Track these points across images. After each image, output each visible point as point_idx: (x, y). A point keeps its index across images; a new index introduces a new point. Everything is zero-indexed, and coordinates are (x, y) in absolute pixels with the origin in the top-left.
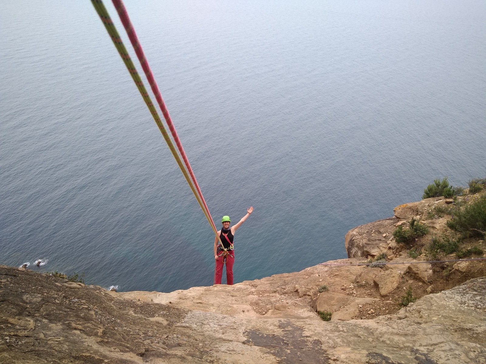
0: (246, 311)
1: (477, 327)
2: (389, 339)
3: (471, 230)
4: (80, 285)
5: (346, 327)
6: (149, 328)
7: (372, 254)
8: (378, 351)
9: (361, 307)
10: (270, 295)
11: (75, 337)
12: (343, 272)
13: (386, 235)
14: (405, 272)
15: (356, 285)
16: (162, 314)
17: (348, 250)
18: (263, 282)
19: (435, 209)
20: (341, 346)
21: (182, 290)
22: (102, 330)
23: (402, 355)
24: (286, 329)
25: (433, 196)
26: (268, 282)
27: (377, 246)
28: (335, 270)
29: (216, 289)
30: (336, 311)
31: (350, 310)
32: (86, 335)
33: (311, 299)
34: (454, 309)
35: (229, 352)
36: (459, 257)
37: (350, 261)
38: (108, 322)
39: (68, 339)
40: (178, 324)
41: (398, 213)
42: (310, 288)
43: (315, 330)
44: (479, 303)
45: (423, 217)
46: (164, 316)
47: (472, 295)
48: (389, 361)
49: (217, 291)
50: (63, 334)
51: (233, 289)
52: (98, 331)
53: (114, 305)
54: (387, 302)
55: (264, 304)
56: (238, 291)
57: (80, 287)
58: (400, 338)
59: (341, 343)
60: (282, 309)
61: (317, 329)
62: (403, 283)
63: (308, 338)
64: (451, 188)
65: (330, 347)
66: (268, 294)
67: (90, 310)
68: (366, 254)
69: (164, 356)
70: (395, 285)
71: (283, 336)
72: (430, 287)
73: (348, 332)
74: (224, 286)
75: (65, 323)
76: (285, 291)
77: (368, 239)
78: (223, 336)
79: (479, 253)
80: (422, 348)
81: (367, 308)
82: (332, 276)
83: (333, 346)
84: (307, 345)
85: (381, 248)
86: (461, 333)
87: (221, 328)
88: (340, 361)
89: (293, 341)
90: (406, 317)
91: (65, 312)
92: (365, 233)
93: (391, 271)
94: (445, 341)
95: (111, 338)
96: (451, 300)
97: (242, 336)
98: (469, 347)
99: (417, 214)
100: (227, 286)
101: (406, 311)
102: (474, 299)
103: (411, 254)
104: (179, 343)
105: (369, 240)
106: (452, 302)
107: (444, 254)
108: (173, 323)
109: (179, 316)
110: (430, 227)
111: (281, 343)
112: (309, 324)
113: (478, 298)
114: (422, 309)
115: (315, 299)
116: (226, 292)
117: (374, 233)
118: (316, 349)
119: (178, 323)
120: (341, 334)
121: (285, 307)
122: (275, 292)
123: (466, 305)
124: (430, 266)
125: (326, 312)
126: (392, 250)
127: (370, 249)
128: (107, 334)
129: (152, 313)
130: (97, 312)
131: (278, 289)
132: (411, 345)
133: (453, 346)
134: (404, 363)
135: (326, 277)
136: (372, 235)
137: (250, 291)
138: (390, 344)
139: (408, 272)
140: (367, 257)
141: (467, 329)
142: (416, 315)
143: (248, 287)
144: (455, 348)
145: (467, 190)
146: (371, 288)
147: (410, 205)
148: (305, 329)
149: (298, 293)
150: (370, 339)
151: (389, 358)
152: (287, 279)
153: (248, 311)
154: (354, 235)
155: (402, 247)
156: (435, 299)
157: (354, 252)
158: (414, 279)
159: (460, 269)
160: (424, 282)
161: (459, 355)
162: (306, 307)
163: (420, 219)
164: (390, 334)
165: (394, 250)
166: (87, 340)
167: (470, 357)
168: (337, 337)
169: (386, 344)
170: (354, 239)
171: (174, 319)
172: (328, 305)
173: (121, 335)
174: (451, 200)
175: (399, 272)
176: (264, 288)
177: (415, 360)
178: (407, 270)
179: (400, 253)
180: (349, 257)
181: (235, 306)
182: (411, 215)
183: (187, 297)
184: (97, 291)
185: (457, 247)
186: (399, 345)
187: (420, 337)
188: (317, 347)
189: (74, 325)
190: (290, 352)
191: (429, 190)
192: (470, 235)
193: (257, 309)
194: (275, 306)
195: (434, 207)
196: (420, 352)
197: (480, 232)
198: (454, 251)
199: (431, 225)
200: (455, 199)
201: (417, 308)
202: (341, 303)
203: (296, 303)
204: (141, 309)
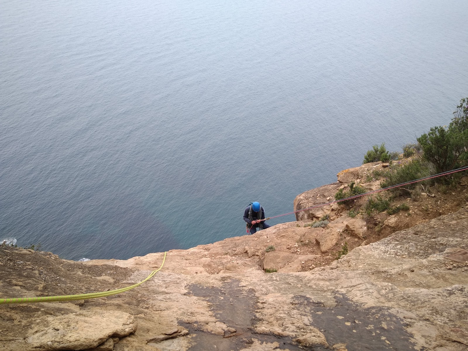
0: (199, 272)
1: (391, 269)
2: (315, 284)
3: (401, 189)
4: (30, 251)
5: (279, 277)
6: (94, 284)
7: (317, 216)
8: (303, 294)
9: (303, 263)
10: (221, 257)
11: (14, 292)
12: (289, 233)
13: (330, 198)
14: (343, 230)
15: (300, 244)
16: (109, 274)
17: (296, 213)
18: (215, 245)
19: (373, 172)
20: (273, 292)
21: (139, 257)
22: (43, 285)
23: (323, 296)
24: (226, 281)
25: (372, 161)
26: (220, 245)
27: (322, 209)
28: (282, 231)
29: (171, 254)
30: (281, 268)
31: (294, 267)
32: (26, 290)
33: (260, 258)
34: (378, 257)
35: (165, 300)
36: (390, 214)
37: (297, 223)
38: (52, 280)
39: (7, 294)
40: (125, 282)
41: (341, 178)
42: (258, 248)
43: (251, 281)
44: (399, 251)
45: (363, 181)
46: (110, 275)
47: (394, 244)
48: (310, 301)
49: (172, 256)
50: (3, 289)
51: (188, 253)
52: (39, 286)
53: (63, 267)
54: (327, 257)
55: (216, 266)
56: (192, 254)
57: (30, 253)
58: (325, 282)
59: (273, 290)
60: (232, 269)
61: (253, 280)
62: (342, 239)
63: (243, 288)
64: (388, 153)
65: (263, 294)
66: (220, 256)
67: (34, 270)
68: (312, 217)
69: (101, 306)
70: (334, 242)
71: (222, 287)
72: (364, 242)
73: (280, 280)
74: (179, 251)
75: (6, 281)
76: (235, 252)
77: (313, 202)
78: (166, 290)
79: (406, 209)
80: (342, 290)
81: (309, 263)
82: (279, 237)
83: (266, 293)
84: (243, 293)
85: (325, 210)
86: (377, 275)
87: (165, 283)
88: (267, 303)
89: (230, 291)
90: (337, 267)
91: (8, 272)
92: (311, 198)
93: (331, 230)
94: (363, 283)
95: (52, 292)
96: (376, 251)
97: (184, 289)
98: (381, 286)
99: (358, 178)
100: (182, 251)
101: (338, 262)
102: (395, 248)
103: (350, 214)
104: (120, 294)
105: (314, 204)
106: (377, 252)
107: (377, 212)
108: (119, 280)
109: (125, 274)
110: (367, 189)
111: (218, 293)
112: (247, 276)
113: (399, 247)
114: (351, 259)
115: (262, 258)
116: (181, 256)
117: (319, 197)
118: (250, 296)
119: (124, 280)
120: (274, 283)
121: (235, 267)
122: (226, 254)
123: (388, 253)
124: (365, 223)
125: (272, 269)
126: (334, 212)
127: (315, 211)
128: (48, 289)
129: (99, 273)
130: (42, 272)
131: (229, 251)
132: (334, 288)
133: (369, 286)
134: (323, 302)
135: (273, 238)
136: (318, 199)
137: (203, 254)
138: (315, 288)
139: (346, 230)
140: (313, 219)
141: (382, 271)
142: (345, 265)
143: (202, 251)
144: (371, 287)
145: (402, 155)
146: (314, 246)
147: (351, 170)
148: (242, 281)
149: (248, 253)
150: (299, 286)
151: (311, 299)
152: (237, 242)
153: (201, 272)
154: (301, 200)
155: (343, 209)
156: (363, 250)
157: (301, 215)
158: (351, 236)
159: (390, 225)
160: (359, 238)
161: (372, 292)
162: (254, 266)
163: (360, 182)
164: (317, 279)
165: (336, 211)
166: (26, 294)
167: (382, 294)
168: (270, 286)
169: (313, 288)
170: (301, 204)
171: (121, 278)
172: (274, 263)
173: (63, 290)
174: (387, 164)
175: (339, 230)
176: (216, 251)
177: (334, 299)
178: (345, 228)
179: (341, 213)
180: (298, 220)
181: (188, 268)
182: (353, 179)
183: (143, 263)
184: (47, 256)
185: (388, 205)
186: (323, 289)
187: (343, 281)
188: (251, 295)
189: (14, 282)
190: (223, 299)
191: (368, 156)
192: (400, 194)
193: (209, 270)
194: (226, 267)
195: (372, 171)
196: (340, 292)
197: (408, 191)
198: (386, 209)
199: (368, 187)
200: (391, 163)
201: (347, 259)
202: (286, 260)
203: (246, 263)
204: (89, 270)
